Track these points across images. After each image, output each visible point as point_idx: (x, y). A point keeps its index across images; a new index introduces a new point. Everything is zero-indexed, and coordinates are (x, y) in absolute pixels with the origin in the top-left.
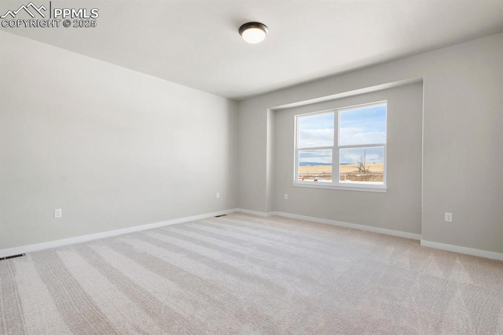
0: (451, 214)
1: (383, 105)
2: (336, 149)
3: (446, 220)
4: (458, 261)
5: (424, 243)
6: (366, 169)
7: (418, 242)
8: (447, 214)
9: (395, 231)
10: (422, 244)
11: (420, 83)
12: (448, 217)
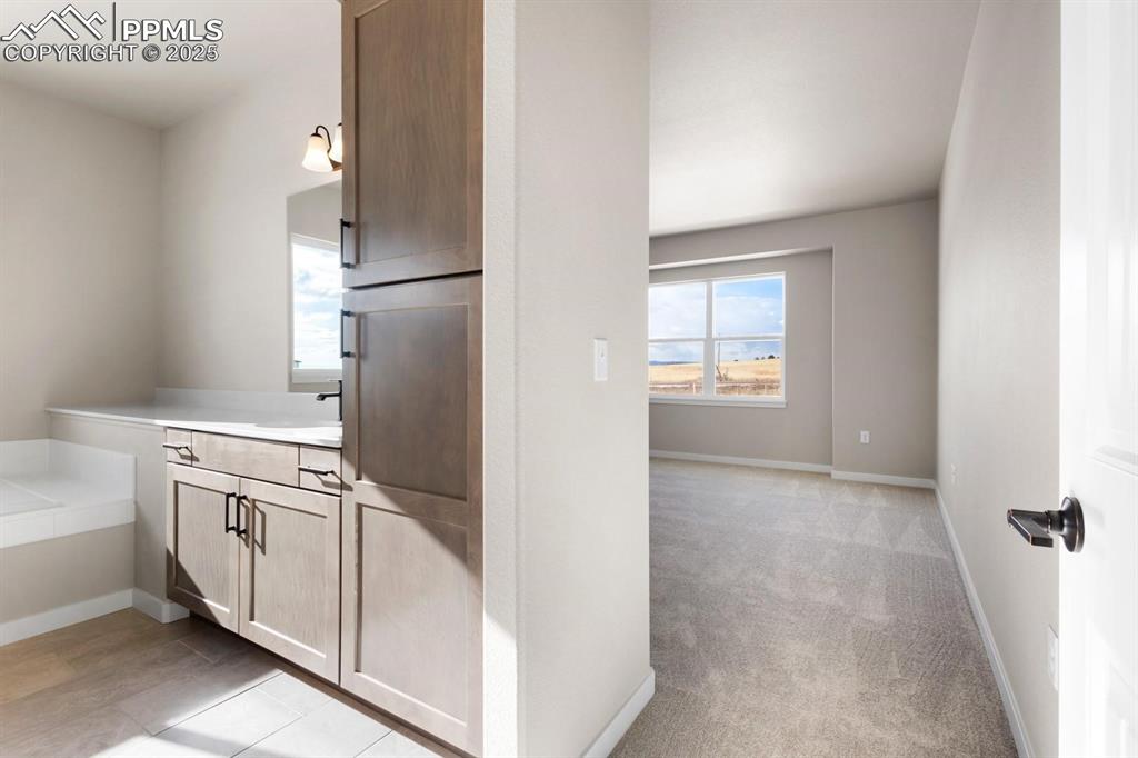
0: (867, 433)
1: (781, 277)
2: (709, 341)
3: (862, 440)
4: (875, 490)
5: (836, 474)
6: (722, 373)
7: (829, 475)
8: (862, 433)
9: (797, 464)
10: (833, 476)
11: (830, 252)
12: (865, 437)
